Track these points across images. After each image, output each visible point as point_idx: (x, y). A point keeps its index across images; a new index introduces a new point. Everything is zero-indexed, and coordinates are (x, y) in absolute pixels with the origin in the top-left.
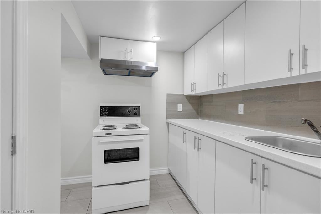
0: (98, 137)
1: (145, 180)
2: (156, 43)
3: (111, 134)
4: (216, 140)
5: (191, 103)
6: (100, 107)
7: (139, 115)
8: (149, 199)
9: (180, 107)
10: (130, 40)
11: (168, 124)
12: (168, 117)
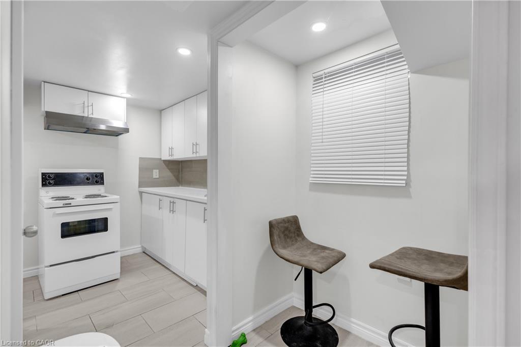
0: (50, 208)
1: (114, 252)
2: (125, 99)
3: (70, 204)
4: (186, 200)
5: (169, 169)
6: (42, 173)
7: (103, 183)
8: (120, 271)
9: (156, 174)
10: (89, 91)
11: (141, 193)
12: (140, 186)
